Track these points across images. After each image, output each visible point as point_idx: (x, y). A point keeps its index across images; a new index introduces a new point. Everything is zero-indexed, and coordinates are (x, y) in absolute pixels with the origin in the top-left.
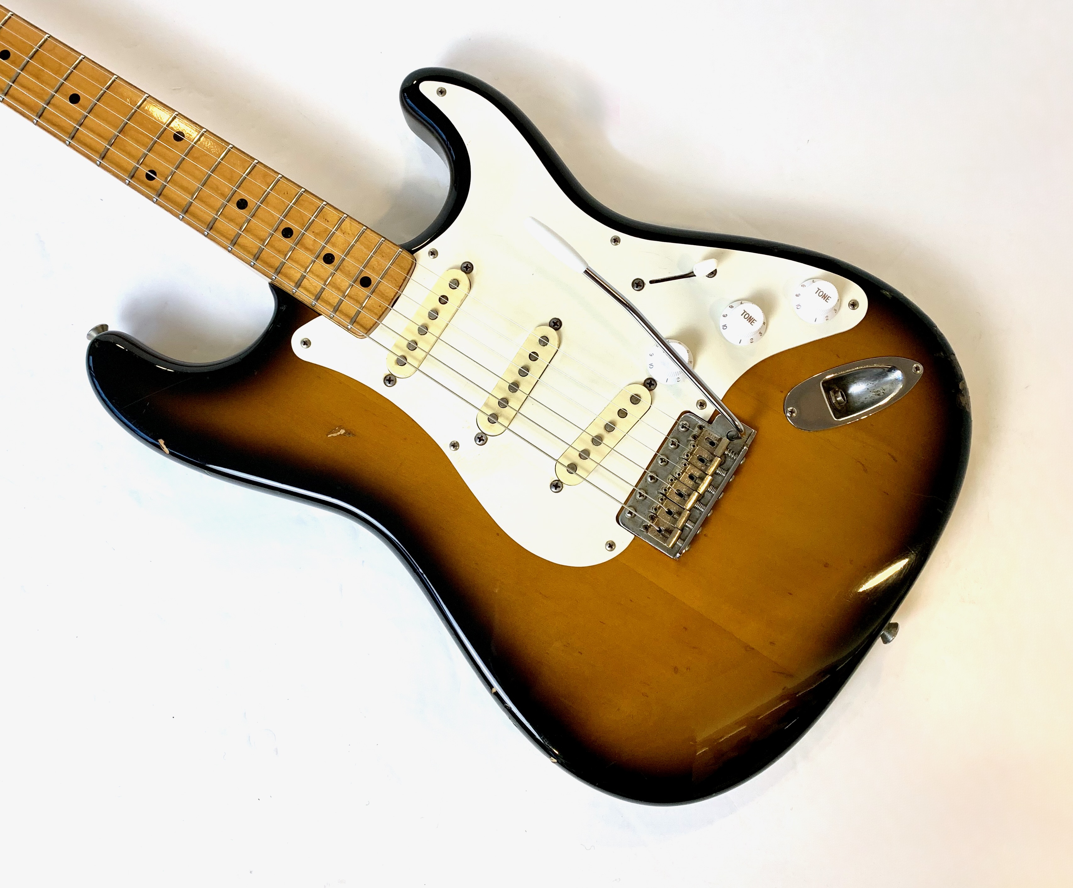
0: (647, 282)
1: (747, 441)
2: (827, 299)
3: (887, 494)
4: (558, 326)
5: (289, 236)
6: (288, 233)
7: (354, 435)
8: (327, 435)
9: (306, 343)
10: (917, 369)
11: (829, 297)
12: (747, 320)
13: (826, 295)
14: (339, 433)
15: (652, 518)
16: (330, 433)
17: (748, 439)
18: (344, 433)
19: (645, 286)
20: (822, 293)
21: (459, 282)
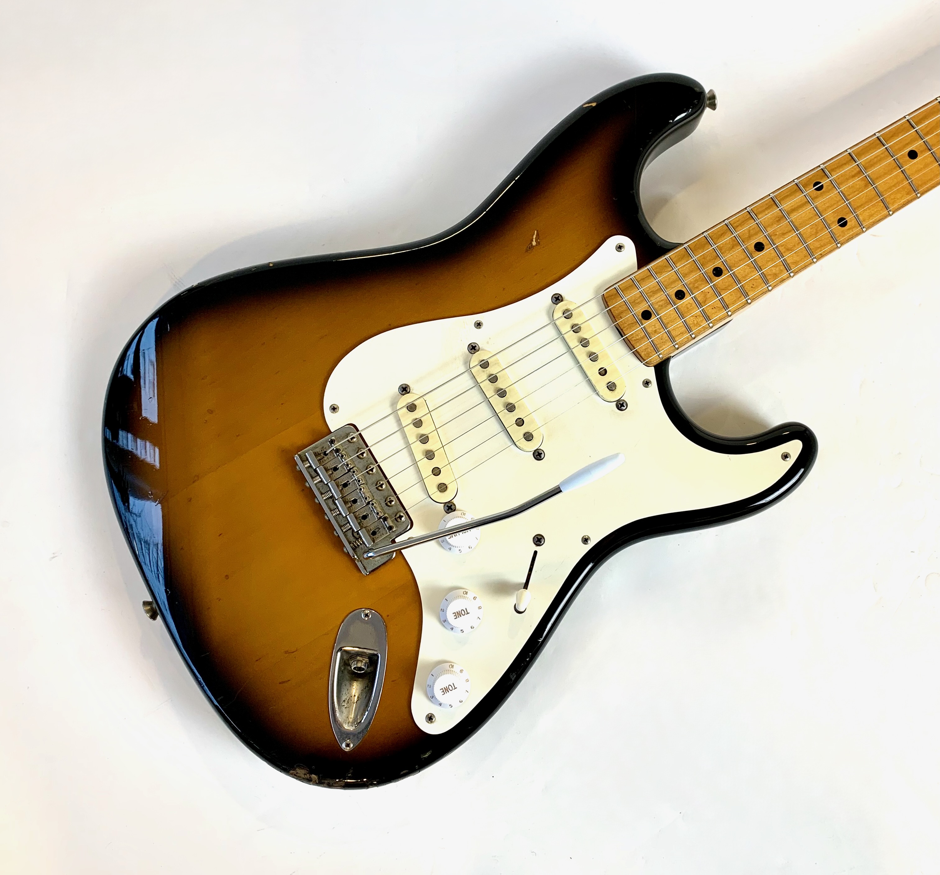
0: (538, 549)
1: (362, 563)
2: (443, 691)
3: (257, 661)
4: (537, 456)
5: (714, 272)
6: (718, 272)
7: (527, 251)
8: (537, 231)
9: (620, 248)
10: (348, 745)
11: (445, 694)
12: (459, 611)
13: (447, 692)
14: (534, 240)
15: (337, 451)
16: (538, 234)
17: (363, 565)
18: (532, 244)
19: (535, 545)
20: (451, 689)
21: (611, 391)
